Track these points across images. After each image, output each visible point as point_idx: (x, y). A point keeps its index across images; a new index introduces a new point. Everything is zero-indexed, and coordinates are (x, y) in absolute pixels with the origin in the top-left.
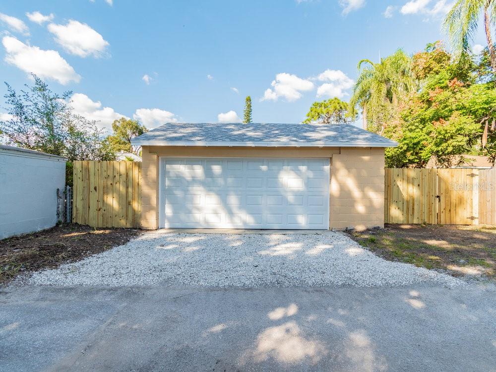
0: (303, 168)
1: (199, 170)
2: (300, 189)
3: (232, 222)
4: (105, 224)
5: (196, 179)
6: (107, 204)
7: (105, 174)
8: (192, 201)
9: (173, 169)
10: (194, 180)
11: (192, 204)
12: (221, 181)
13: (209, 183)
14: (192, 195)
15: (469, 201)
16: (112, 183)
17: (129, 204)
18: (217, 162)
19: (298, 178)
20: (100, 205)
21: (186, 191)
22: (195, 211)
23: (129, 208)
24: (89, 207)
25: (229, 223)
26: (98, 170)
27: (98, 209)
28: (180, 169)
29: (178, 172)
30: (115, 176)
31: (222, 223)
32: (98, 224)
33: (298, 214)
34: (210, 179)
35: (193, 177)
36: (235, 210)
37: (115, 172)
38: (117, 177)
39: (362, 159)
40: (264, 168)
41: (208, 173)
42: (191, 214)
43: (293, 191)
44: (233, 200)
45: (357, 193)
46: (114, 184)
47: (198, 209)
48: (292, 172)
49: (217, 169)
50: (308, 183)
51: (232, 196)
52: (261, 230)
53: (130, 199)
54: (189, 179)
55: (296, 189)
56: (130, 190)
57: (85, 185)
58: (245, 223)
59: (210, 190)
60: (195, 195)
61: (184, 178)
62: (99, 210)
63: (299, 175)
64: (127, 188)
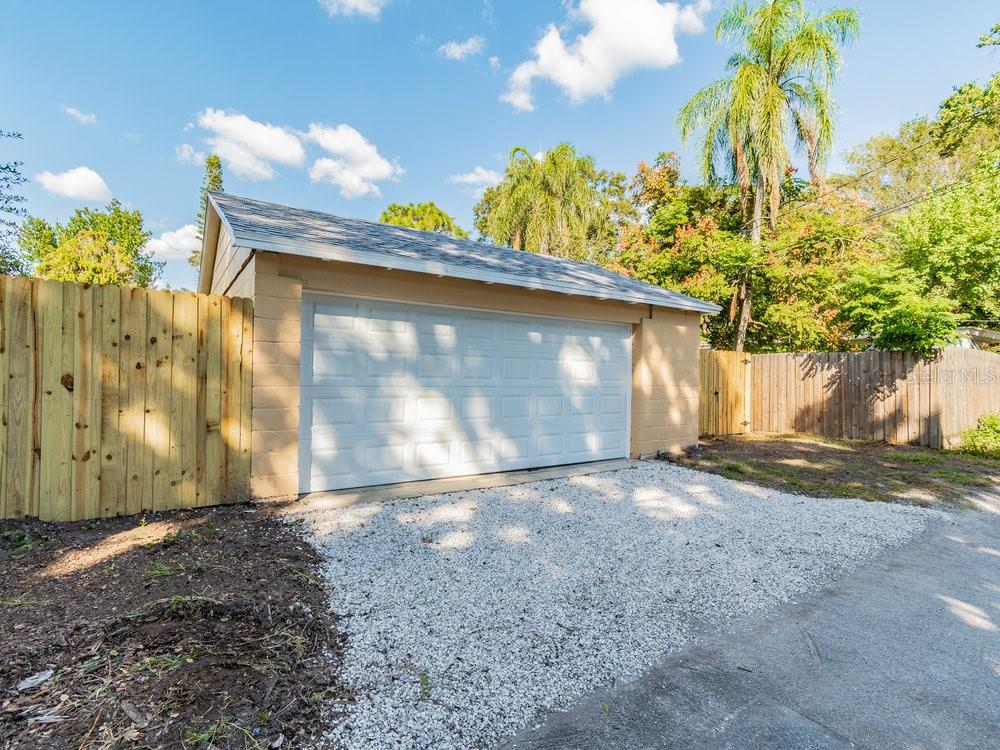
0: (596, 341)
1: (405, 334)
2: (591, 382)
3: (476, 458)
4: (111, 504)
5: (395, 355)
6: (119, 434)
7: (112, 332)
8: (386, 414)
9: (339, 328)
10: (394, 361)
11: (388, 421)
12: (453, 363)
13: (426, 369)
14: (385, 397)
15: (742, 400)
16: (142, 360)
17: (208, 428)
18: (445, 316)
19: (588, 360)
20: (91, 439)
21: (371, 388)
22: (394, 439)
23: (210, 443)
24: (37, 451)
25: (466, 462)
26: (81, 315)
27: (80, 457)
28: (353, 328)
29: (351, 335)
30: (154, 341)
31: (455, 463)
32: (80, 508)
33: (587, 432)
34: (430, 359)
35: (389, 352)
36: (482, 431)
37: (152, 325)
38: (164, 342)
39: (677, 329)
40: (535, 336)
41: (427, 342)
42: (385, 448)
43: (580, 387)
44: (478, 408)
45: (671, 391)
46: (151, 368)
47: (404, 434)
48: (580, 348)
49: (445, 333)
50: (603, 371)
51: (476, 399)
52: (529, 470)
53: (212, 414)
54: (380, 355)
55: (584, 382)
56: (213, 384)
57: (17, 368)
58: (500, 459)
59: (428, 386)
60: (395, 397)
61: (366, 353)
62: (87, 457)
63: (590, 356)
64: (203, 378)
